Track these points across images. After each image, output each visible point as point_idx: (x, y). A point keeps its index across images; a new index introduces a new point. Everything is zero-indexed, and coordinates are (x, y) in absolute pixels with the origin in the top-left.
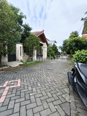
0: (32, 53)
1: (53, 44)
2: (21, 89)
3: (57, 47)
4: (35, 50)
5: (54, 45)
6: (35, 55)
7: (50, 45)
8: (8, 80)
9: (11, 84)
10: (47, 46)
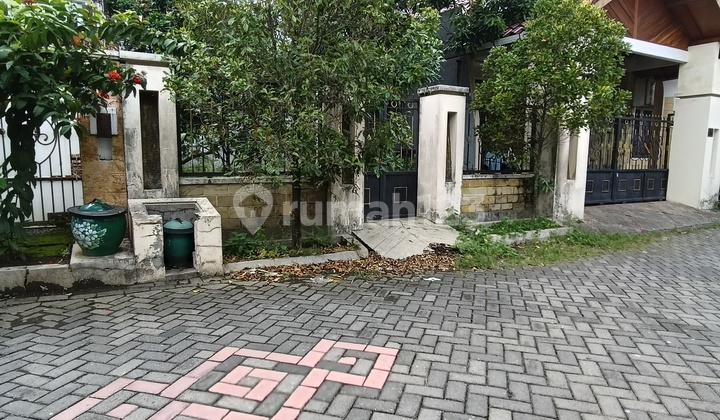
2: (378, 405)
8: (336, 337)
9: (343, 360)
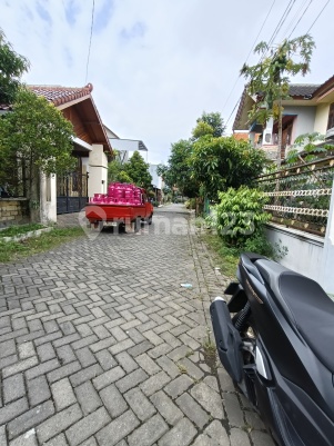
0: (34, 188)
1: (131, 155)
3: (147, 166)
4: (48, 176)
5: (136, 157)
6: (49, 199)
7: (122, 156)
10: (109, 161)
